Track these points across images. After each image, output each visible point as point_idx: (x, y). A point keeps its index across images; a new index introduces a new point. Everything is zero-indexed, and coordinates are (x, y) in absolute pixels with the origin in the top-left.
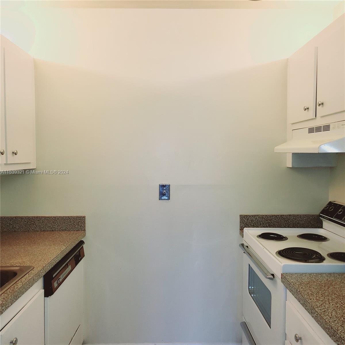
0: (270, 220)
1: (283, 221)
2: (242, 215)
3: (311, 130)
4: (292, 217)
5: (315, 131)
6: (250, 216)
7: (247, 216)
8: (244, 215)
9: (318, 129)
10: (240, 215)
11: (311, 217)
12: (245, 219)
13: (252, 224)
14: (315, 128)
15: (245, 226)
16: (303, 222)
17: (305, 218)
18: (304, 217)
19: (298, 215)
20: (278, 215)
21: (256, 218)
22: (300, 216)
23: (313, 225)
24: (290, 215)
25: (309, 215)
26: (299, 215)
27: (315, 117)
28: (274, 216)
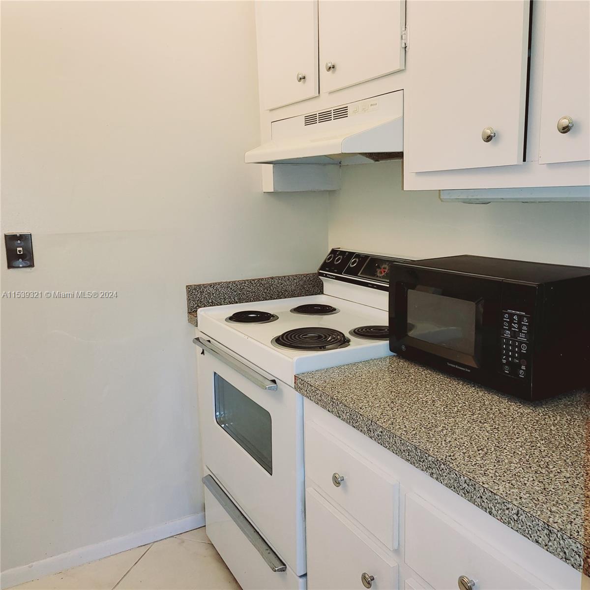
0: (241, 290)
1: (262, 289)
2: (191, 286)
3: (310, 120)
4: (276, 281)
5: (318, 121)
6: (205, 286)
7: (199, 286)
8: (195, 285)
9: (325, 117)
10: (187, 286)
11: (304, 278)
12: (197, 293)
13: (210, 301)
14: (318, 115)
15: (198, 306)
16: (293, 288)
17: (295, 281)
18: (295, 279)
19: (284, 277)
20: (254, 280)
21: (217, 290)
22: (288, 278)
23: (308, 290)
24: (272, 278)
25: (301, 275)
26: (286, 276)
27: (318, 95)
28: (246, 282)
